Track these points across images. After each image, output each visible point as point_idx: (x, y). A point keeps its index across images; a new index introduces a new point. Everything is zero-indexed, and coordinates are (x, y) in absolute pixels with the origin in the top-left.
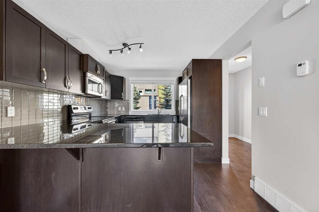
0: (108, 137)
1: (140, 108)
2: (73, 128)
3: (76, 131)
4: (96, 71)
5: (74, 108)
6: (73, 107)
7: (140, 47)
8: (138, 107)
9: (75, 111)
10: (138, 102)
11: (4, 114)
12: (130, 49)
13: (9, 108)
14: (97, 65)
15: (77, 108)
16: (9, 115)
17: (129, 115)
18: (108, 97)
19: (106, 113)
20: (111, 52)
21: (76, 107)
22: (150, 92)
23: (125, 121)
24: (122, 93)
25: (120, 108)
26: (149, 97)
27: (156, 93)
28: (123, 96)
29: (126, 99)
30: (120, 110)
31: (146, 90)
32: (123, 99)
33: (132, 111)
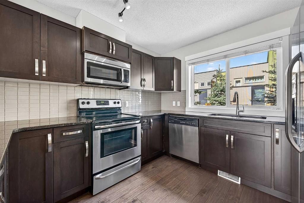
5: (83, 103)
6: (80, 101)
15: (89, 103)
21: (86, 101)
22: (254, 81)
23: (170, 122)
24: (172, 81)
25: (174, 102)
26: (251, 87)
27: (266, 81)
28: (172, 85)
29: (182, 90)
30: (174, 105)
31: (247, 79)
32: (173, 90)
33: (189, 108)
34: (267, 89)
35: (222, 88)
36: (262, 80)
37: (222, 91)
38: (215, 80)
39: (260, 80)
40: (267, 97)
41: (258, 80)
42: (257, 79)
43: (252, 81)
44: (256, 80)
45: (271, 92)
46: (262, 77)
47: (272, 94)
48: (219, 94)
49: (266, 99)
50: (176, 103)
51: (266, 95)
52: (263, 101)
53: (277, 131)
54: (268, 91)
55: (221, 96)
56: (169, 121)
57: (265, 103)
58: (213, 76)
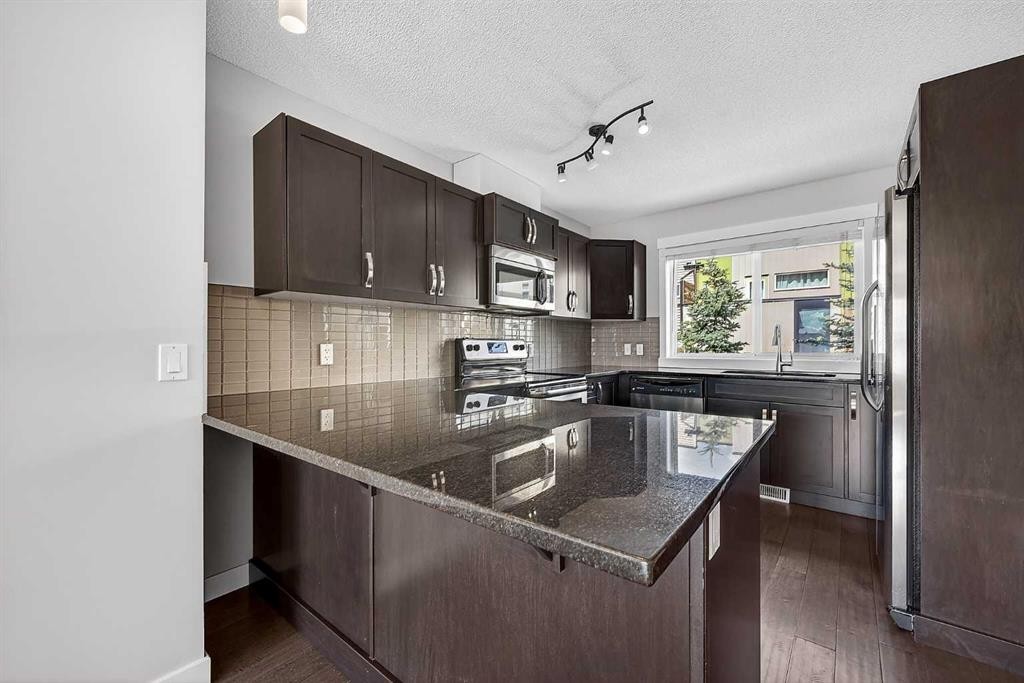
0: (576, 437)
1: (745, 347)
2: (467, 401)
3: (475, 409)
4: (525, 237)
5: (469, 348)
6: (465, 343)
7: (642, 118)
8: (733, 342)
9: (470, 355)
10: (737, 326)
11: (314, 360)
12: (610, 139)
13: (323, 347)
14: (525, 220)
15: (477, 348)
16: (323, 362)
17: (660, 370)
18: (580, 312)
19: (587, 364)
20: (561, 169)
21: (474, 343)
22: (800, 285)
23: (634, 392)
24: (630, 297)
25: (628, 347)
26: (792, 302)
27: (832, 285)
28: (631, 305)
29: (648, 316)
30: (628, 352)
31: (780, 277)
32: (632, 317)
33: (669, 359)
34: (835, 310)
35: (718, 306)
36: (822, 284)
37: (718, 313)
38: (690, 279)
39: (816, 283)
40: (835, 333)
41: (812, 281)
42: (808, 280)
43: (794, 285)
44: (805, 282)
45: (847, 321)
46: (822, 274)
47: (847, 324)
48: (711, 321)
49: (833, 338)
50: (633, 350)
51: (833, 328)
52: (826, 343)
53: (854, 397)
54: (839, 317)
55: (715, 329)
56: (630, 389)
57: (832, 349)
58: (686, 268)
